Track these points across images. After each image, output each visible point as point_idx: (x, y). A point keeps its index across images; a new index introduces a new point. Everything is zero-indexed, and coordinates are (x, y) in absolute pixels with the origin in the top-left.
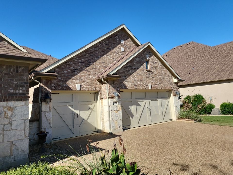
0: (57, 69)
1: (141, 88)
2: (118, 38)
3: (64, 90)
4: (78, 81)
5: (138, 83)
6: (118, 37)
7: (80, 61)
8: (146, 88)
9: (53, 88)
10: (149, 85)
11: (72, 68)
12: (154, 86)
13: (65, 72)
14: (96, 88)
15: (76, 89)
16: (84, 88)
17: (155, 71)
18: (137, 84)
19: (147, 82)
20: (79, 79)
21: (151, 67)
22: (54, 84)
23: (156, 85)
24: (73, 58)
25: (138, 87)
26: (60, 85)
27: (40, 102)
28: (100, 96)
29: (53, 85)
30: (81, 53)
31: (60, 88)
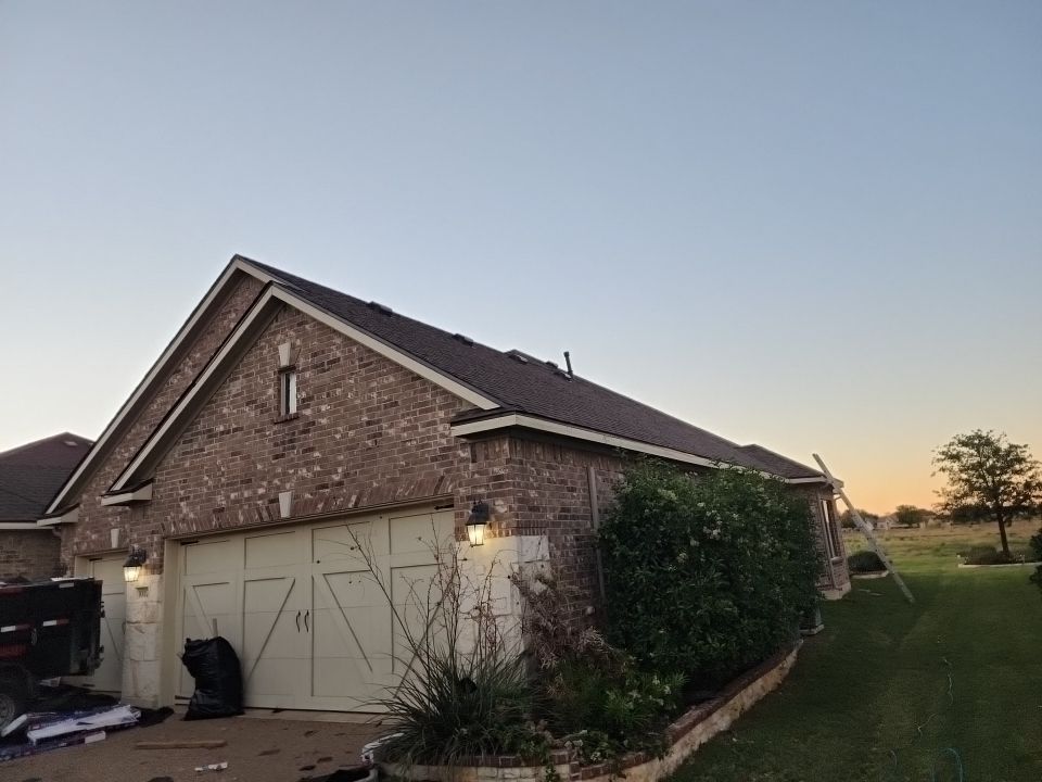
5: (233, 496)
8: (265, 514)
12: (308, 496)
15: (111, 544)
17: (324, 408)
18: (223, 504)
19: (276, 482)
21: (304, 395)
23: (325, 486)
25: (226, 518)
31: (85, 545)
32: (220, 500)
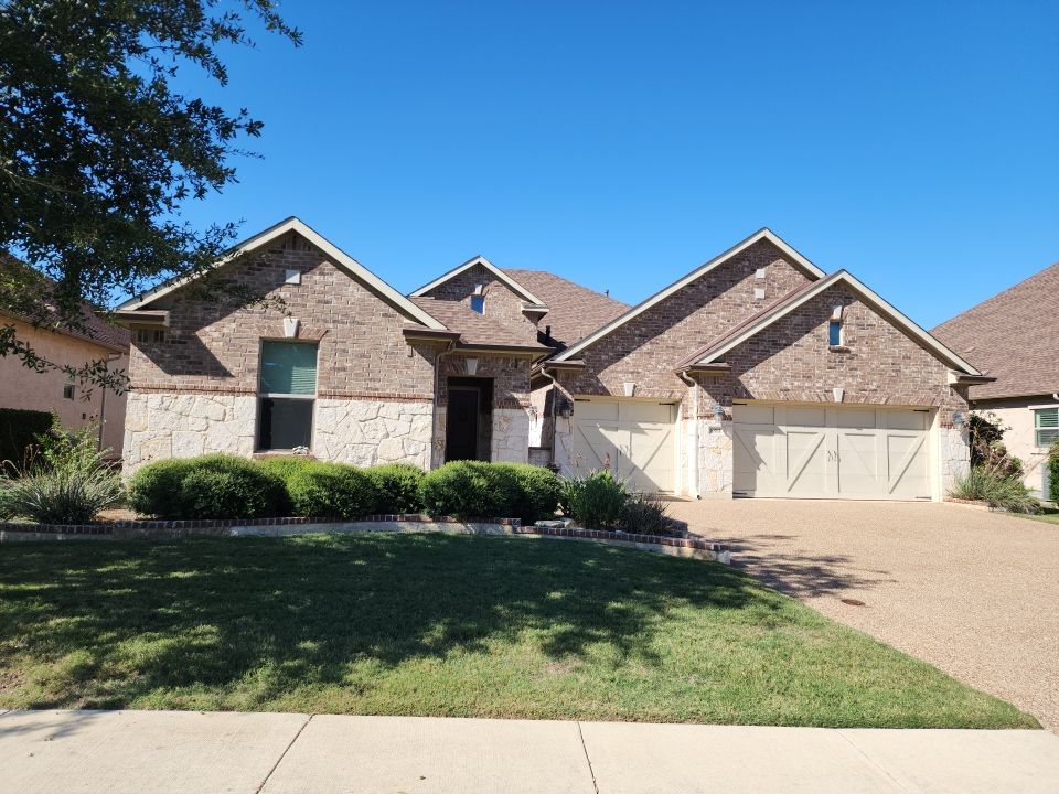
0: (586, 353)
1: (805, 398)
2: (747, 267)
3: (598, 394)
4: (630, 376)
5: (796, 383)
6: (747, 263)
7: (637, 332)
8: (823, 398)
9: (578, 389)
10: (834, 390)
11: (619, 348)
12: (854, 393)
13: (603, 357)
14: (672, 392)
15: (624, 392)
16: (642, 393)
17: (864, 349)
18: (789, 387)
19: (830, 382)
20: (632, 373)
21: (850, 338)
22: (581, 381)
23: (864, 390)
24: (621, 327)
25: (792, 395)
26: (591, 385)
27: (553, 415)
28: (683, 412)
29: (578, 384)
30: (640, 315)
31: (591, 390)
32: (786, 384)
